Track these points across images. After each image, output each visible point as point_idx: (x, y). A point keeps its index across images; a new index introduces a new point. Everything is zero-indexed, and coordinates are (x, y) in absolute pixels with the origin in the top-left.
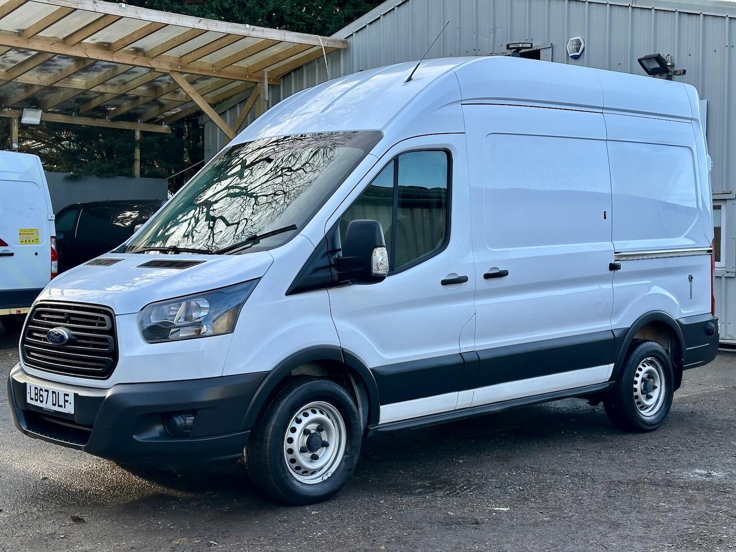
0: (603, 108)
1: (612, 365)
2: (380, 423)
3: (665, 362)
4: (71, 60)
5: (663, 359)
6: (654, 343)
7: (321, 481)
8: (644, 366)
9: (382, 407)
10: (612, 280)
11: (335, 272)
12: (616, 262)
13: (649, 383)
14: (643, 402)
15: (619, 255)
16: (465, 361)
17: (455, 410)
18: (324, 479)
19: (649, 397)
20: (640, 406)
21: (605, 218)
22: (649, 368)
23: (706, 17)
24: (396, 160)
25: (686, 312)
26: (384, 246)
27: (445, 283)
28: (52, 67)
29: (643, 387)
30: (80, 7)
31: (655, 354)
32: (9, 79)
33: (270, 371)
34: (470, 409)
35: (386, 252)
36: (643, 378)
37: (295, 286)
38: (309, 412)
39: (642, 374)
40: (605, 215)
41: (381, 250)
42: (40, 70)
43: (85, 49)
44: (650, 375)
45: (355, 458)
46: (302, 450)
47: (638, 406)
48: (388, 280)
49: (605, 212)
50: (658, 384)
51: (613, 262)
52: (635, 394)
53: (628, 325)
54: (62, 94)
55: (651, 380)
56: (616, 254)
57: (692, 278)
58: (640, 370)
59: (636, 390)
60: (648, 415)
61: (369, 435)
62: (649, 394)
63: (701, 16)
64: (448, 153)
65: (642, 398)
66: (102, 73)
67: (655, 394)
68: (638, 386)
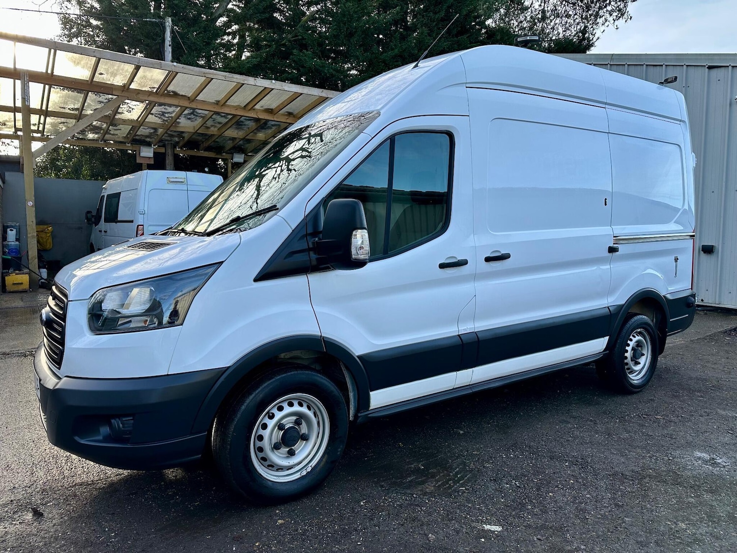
0: (606, 104)
1: (607, 338)
2: (371, 408)
3: (652, 333)
4: (252, 121)
5: (651, 330)
6: (644, 317)
7: (299, 476)
8: (634, 337)
9: (372, 394)
10: (610, 261)
11: (313, 256)
12: (615, 245)
13: (638, 351)
14: (632, 367)
15: (617, 239)
16: (464, 342)
17: (453, 389)
18: (302, 475)
19: (637, 363)
20: (629, 371)
21: (606, 204)
22: (638, 338)
23: (668, 66)
24: (392, 139)
25: (672, 289)
26: (365, 228)
27: (442, 266)
28: (243, 126)
29: (632, 354)
30: (245, 82)
31: (644, 325)
32: (220, 134)
33: (228, 368)
34: (469, 387)
35: (367, 235)
36: (633, 347)
37: (265, 272)
38: (285, 405)
39: (632, 344)
40: (606, 202)
41: (361, 232)
42: (237, 128)
43: (257, 113)
44: (639, 344)
45: (340, 450)
46: (276, 447)
47: (627, 371)
48: (369, 266)
49: (606, 199)
50: (645, 352)
51: (612, 245)
52: (626, 361)
53: (622, 301)
54: (254, 144)
55: (640, 348)
56: (614, 238)
57: (677, 259)
58: (631, 340)
59: (626, 358)
60: (635, 378)
61: (358, 421)
62: (637, 360)
63: (664, 66)
64: (450, 135)
65: (631, 364)
66: (272, 130)
67: (642, 360)
68: (628, 355)
